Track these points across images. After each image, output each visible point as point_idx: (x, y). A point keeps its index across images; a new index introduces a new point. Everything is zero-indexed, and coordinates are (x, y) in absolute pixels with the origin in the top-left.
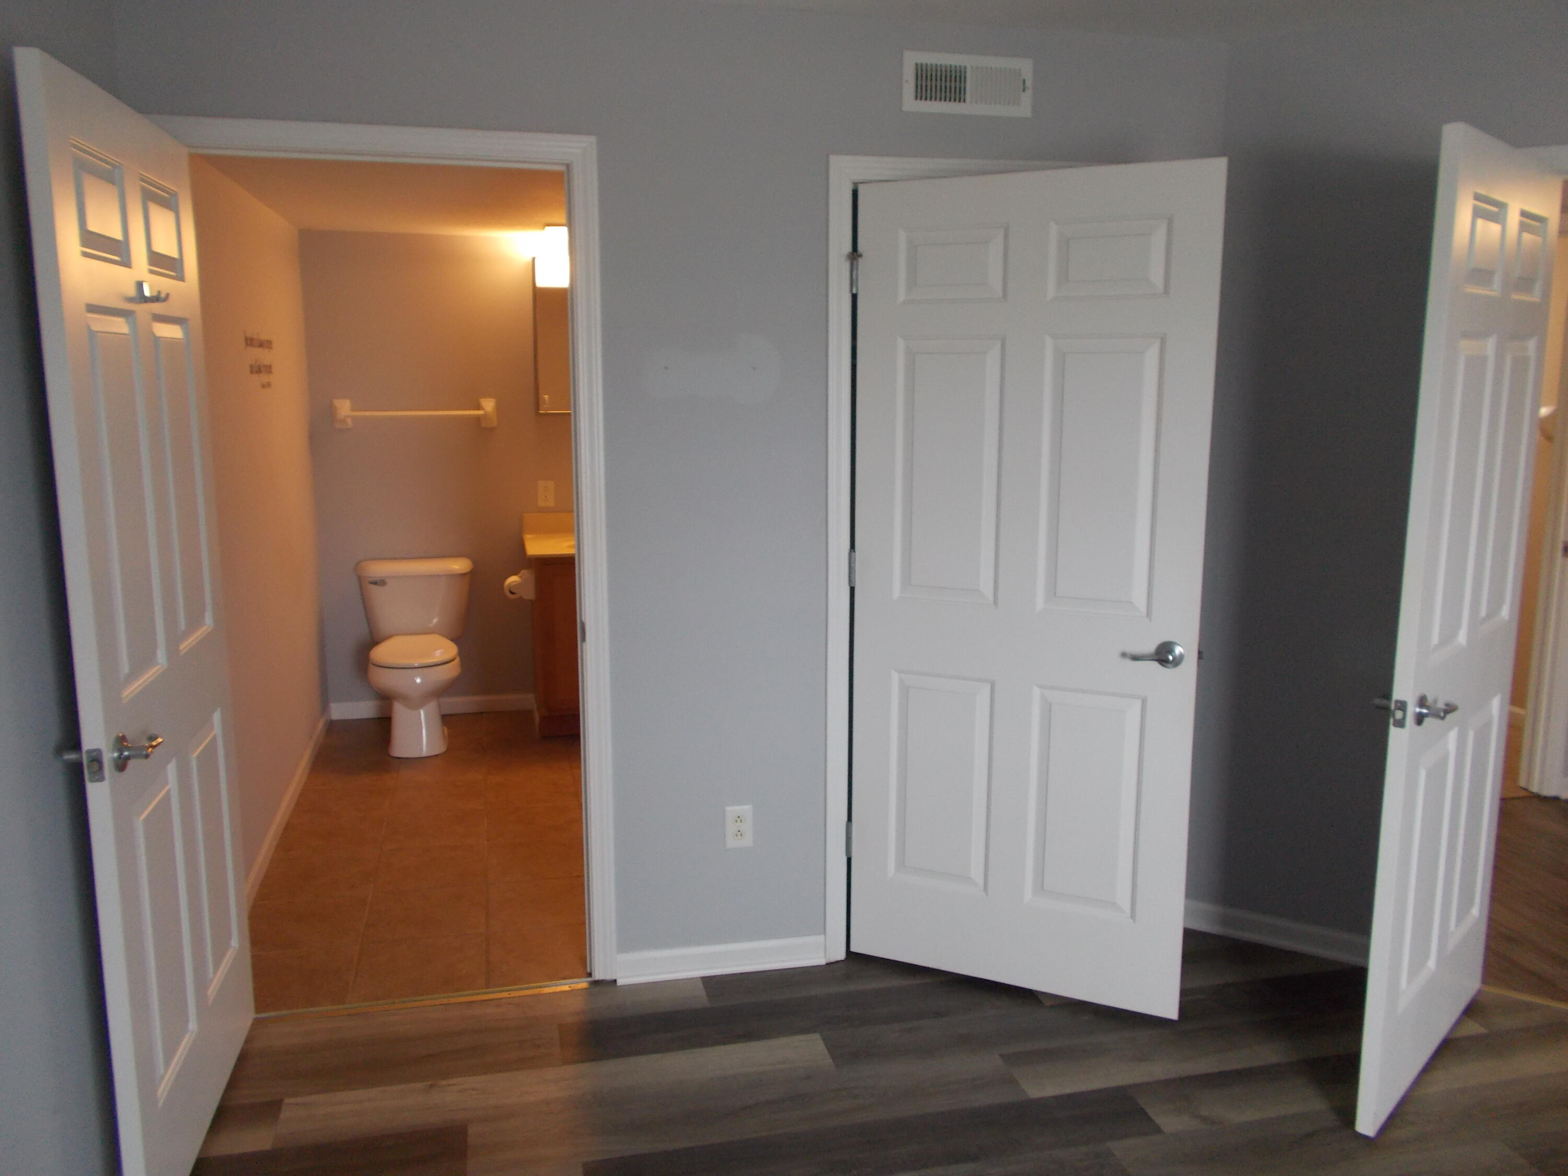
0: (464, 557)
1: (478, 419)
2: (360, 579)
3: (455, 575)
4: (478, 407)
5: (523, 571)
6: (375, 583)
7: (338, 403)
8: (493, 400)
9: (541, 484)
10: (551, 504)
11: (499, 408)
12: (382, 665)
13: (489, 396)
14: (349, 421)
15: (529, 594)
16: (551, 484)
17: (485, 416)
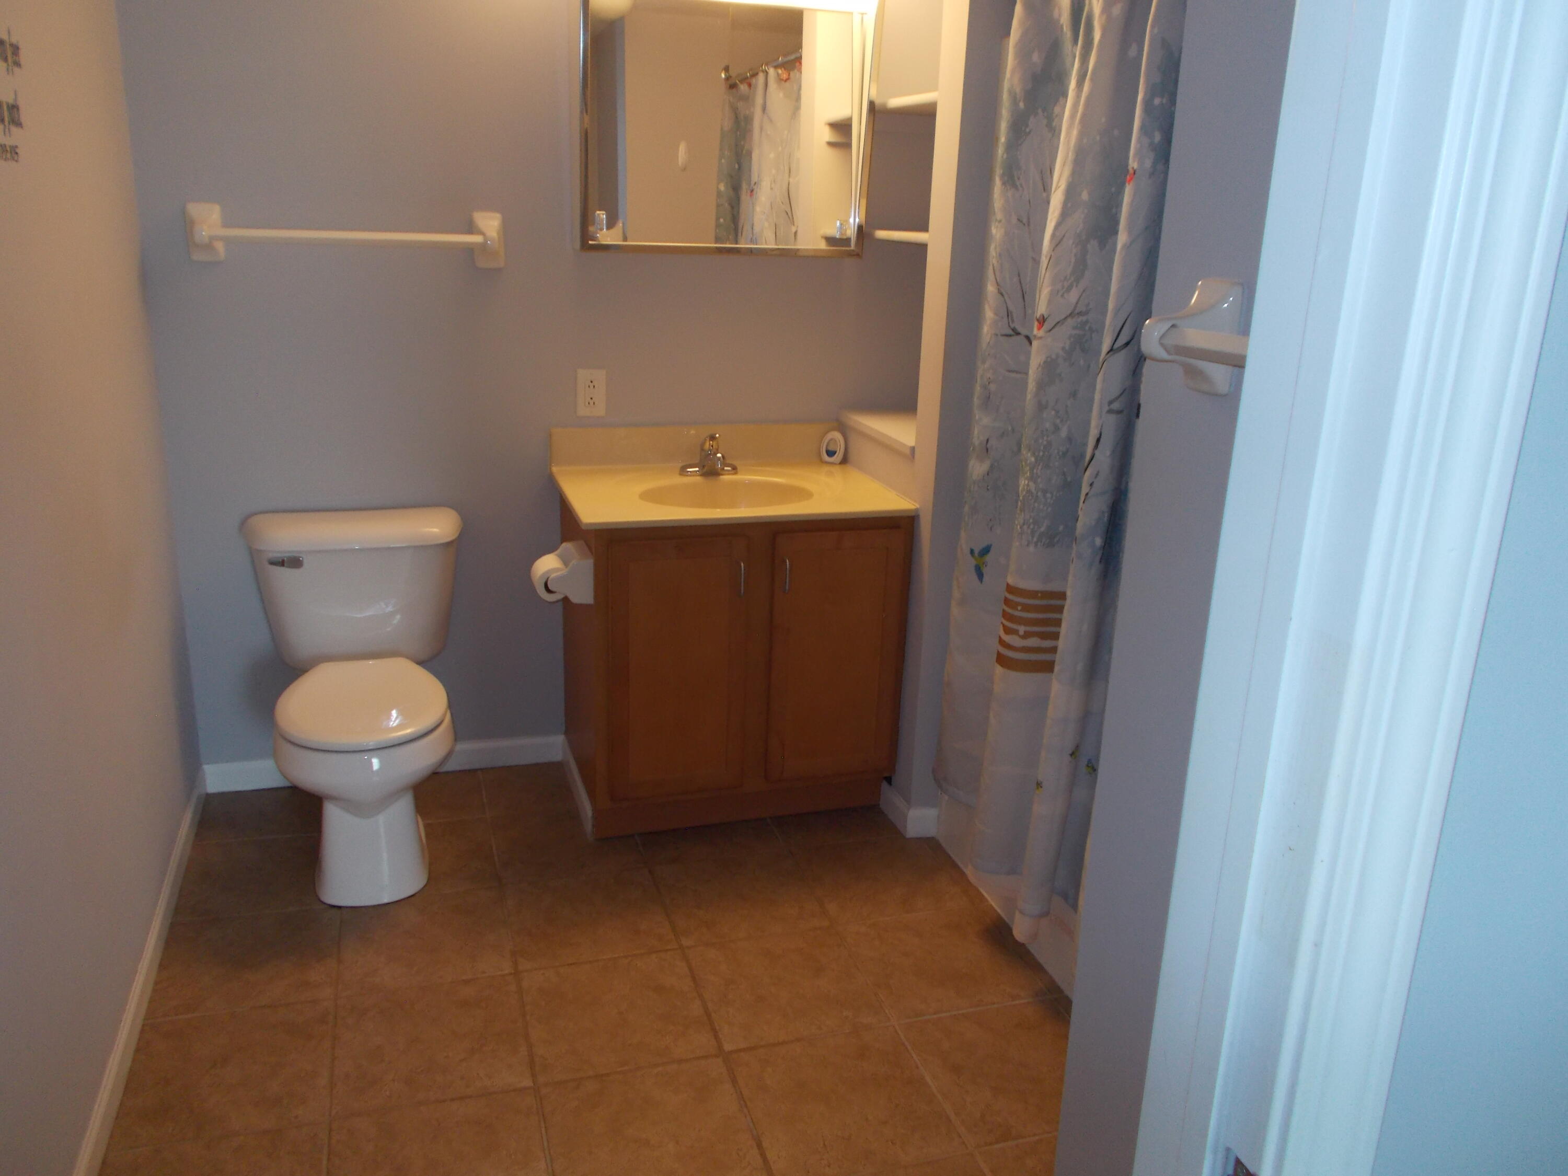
0: (444, 506)
1: (469, 251)
2: (254, 554)
3: (431, 546)
4: (471, 228)
5: (564, 545)
6: (282, 563)
7: (195, 210)
8: (498, 215)
9: (583, 375)
10: (600, 410)
11: (506, 227)
12: (309, 745)
13: (488, 207)
14: (220, 246)
15: (583, 594)
16: (600, 376)
17: (483, 246)
